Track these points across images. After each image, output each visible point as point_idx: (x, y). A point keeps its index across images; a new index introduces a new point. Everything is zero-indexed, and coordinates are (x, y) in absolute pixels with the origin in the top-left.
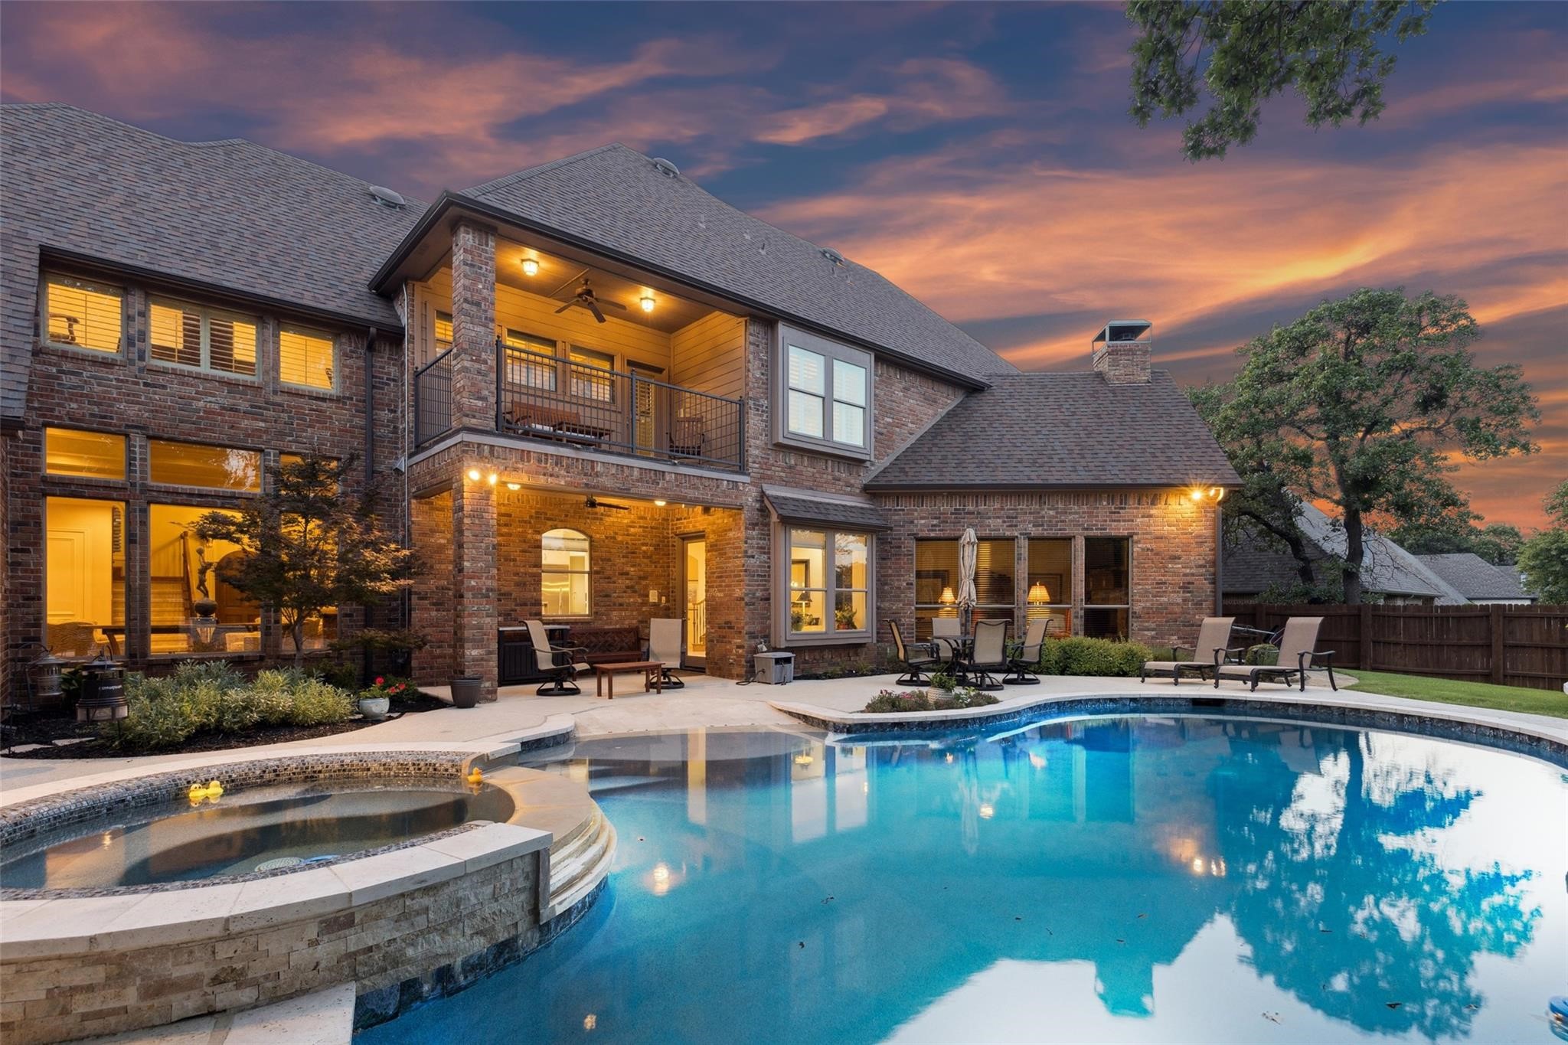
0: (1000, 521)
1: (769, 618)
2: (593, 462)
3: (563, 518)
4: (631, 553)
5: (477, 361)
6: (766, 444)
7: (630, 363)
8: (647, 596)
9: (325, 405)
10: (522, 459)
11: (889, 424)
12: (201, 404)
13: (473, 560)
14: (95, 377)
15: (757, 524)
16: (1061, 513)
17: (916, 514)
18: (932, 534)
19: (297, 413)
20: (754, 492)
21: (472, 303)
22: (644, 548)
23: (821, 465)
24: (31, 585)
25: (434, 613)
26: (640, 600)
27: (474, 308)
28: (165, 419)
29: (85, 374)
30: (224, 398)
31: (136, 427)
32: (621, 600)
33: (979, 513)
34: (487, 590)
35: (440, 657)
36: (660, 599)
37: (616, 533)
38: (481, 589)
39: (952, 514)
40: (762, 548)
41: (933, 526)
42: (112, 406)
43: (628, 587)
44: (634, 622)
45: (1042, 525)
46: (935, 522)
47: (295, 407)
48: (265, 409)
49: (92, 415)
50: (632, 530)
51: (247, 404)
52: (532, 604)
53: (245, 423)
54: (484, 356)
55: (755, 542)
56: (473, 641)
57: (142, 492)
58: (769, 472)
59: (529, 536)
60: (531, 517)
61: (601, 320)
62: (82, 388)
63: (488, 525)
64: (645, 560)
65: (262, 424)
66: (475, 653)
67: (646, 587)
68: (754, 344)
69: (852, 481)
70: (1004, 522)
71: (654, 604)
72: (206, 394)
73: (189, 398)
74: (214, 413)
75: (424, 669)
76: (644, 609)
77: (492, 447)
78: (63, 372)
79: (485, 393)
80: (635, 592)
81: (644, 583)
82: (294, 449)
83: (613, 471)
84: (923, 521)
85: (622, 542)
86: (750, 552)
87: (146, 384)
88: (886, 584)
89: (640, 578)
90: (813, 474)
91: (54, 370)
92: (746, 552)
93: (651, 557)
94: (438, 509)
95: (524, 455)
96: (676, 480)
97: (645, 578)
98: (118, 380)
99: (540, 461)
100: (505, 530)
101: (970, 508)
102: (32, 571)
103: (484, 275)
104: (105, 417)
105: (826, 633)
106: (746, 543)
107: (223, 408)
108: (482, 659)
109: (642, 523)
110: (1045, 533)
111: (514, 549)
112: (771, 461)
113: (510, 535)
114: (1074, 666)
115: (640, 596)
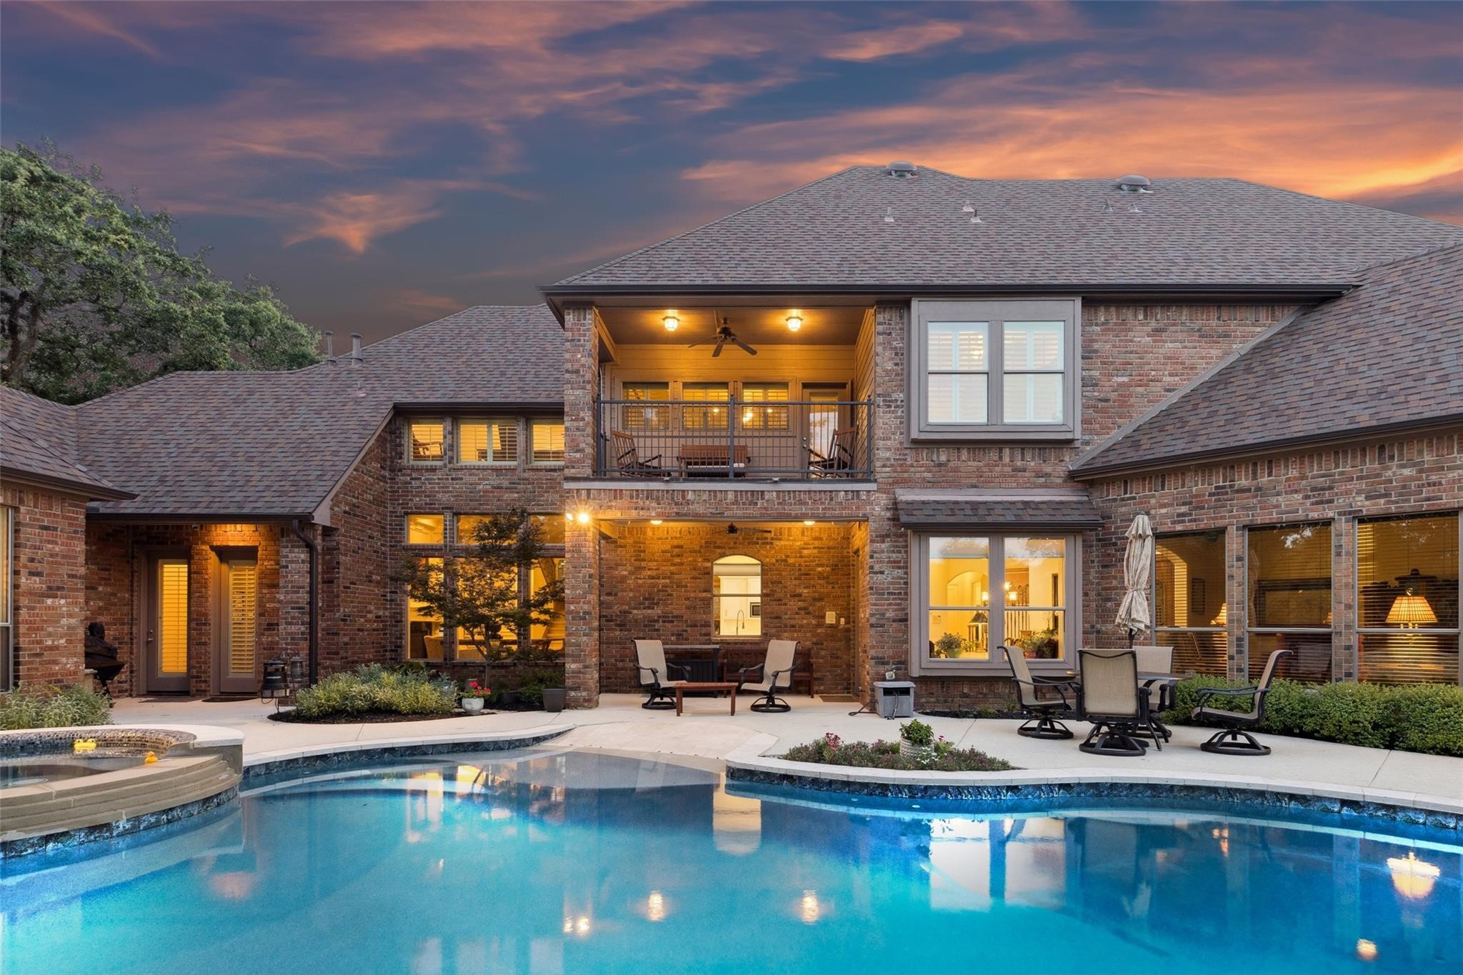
0: (1299, 497)
1: (906, 642)
2: (683, 491)
3: (732, 545)
4: (804, 575)
5: (576, 420)
6: (901, 443)
7: (805, 386)
8: (823, 617)
9: (556, 474)
10: (615, 498)
11: (1121, 385)
12: (481, 487)
13: (573, 588)
14: (427, 479)
15: (888, 536)
16: (1430, 470)
17: (1153, 501)
18: (1179, 528)
19: (538, 483)
20: (883, 499)
21: (572, 372)
22: (820, 569)
23: (994, 455)
24: (398, 613)
25: (618, 633)
26: (814, 622)
27: (574, 376)
28: (462, 500)
29: (423, 478)
30: (494, 480)
31: (447, 508)
32: (793, 622)
33: (1259, 489)
34: (584, 613)
35: (622, 669)
36: (838, 621)
37: (787, 556)
38: (579, 613)
39: (1210, 495)
40: (895, 562)
41: (1179, 515)
42: (435, 496)
43: (800, 609)
44: (808, 643)
45: (1386, 495)
46: (1184, 509)
47: (536, 479)
48: (519, 484)
49: (426, 504)
50: (806, 552)
51: (507, 482)
52: (702, 626)
53: (506, 496)
54: (582, 414)
55: (884, 555)
56: (573, 656)
57: (450, 551)
58: (906, 475)
59: (699, 564)
60: (701, 547)
61: (753, 352)
62: (421, 487)
63: (585, 558)
64: (821, 582)
65: (516, 495)
66: (573, 666)
67: (822, 609)
68: (883, 333)
69: (1048, 469)
70: (1307, 497)
71: (831, 626)
72: (484, 479)
73: (474, 484)
74: (488, 492)
75: (610, 678)
76: (819, 630)
77: (589, 490)
78: (412, 479)
79: (582, 445)
80: (808, 613)
81: (818, 604)
82: (536, 511)
83: (705, 497)
84: (1164, 511)
85: (794, 565)
86: (877, 568)
87: (452, 479)
88: (1109, 600)
89: (815, 599)
90: (978, 469)
91: (409, 478)
92: (872, 567)
93: (827, 578)
94: (621, 547)
95: (618, 494)
96: (778, 497)
97: (820, 599)
98: (439, 479)
99: (632, 497)
100: (677, 560)
101: (1243, 482)
102: (398, 605)
103: (582, 346)
104: (431, 504)
105: (988, 662)
106: (872, 557)
107: (494, 487)
108: (579, 672)
109: (817, 543)
110: (1393, 508)
111: (684, 576)
112: (909, 462)
113: (682, 564)
114: (1414, 736)
115: (815, 617)
